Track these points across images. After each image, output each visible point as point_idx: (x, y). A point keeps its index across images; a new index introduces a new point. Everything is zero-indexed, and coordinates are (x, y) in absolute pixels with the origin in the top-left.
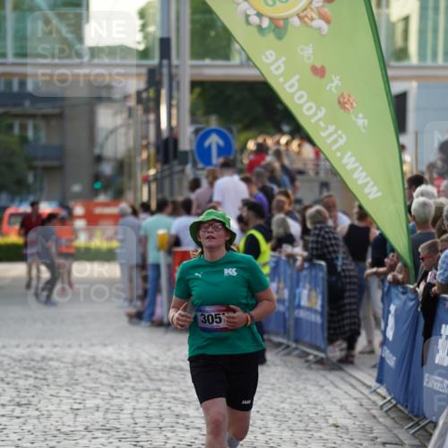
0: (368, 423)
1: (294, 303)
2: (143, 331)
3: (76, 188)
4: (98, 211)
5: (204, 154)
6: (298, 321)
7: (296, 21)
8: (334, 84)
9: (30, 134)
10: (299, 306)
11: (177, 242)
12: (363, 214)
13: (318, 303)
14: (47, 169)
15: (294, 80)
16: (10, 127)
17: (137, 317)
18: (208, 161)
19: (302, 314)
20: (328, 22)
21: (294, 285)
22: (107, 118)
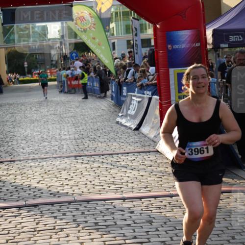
1: (93, 86)
2: (62, 94)
3: (48, 67)
4: (52, 71)
5: (72, 57)
6: (94, 89)
7: (88, 29)
8: (97, 41)
9: (38, 57)
11: (68, 76)
12: (105, 66)
13: (98, 85)
14: (41, 64)
16: (33, 56)
17: (61, 92)
18: (73, 59)
19: (95, 88)
20: (95, 28)
21: (93, 82)
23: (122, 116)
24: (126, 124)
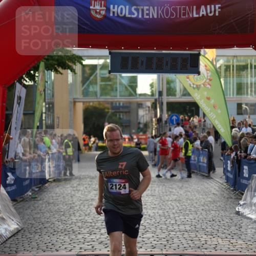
0: (222, 193)
1: (199, 161)
3: (134, 131)
4: (140, 137)
6: (200, 166)
7: (202, 86)
8: (212, 101)
9: (121, 117)
10: (200, 162)
13: (205, 161)
14: (126, 126)
15: (202, 101)
16: (116, 115)
19: (201, 164)
20: (210, 85)
21: (199, 156)
22: (141, 112)
23: (244, 204)
24: (250, 216)
